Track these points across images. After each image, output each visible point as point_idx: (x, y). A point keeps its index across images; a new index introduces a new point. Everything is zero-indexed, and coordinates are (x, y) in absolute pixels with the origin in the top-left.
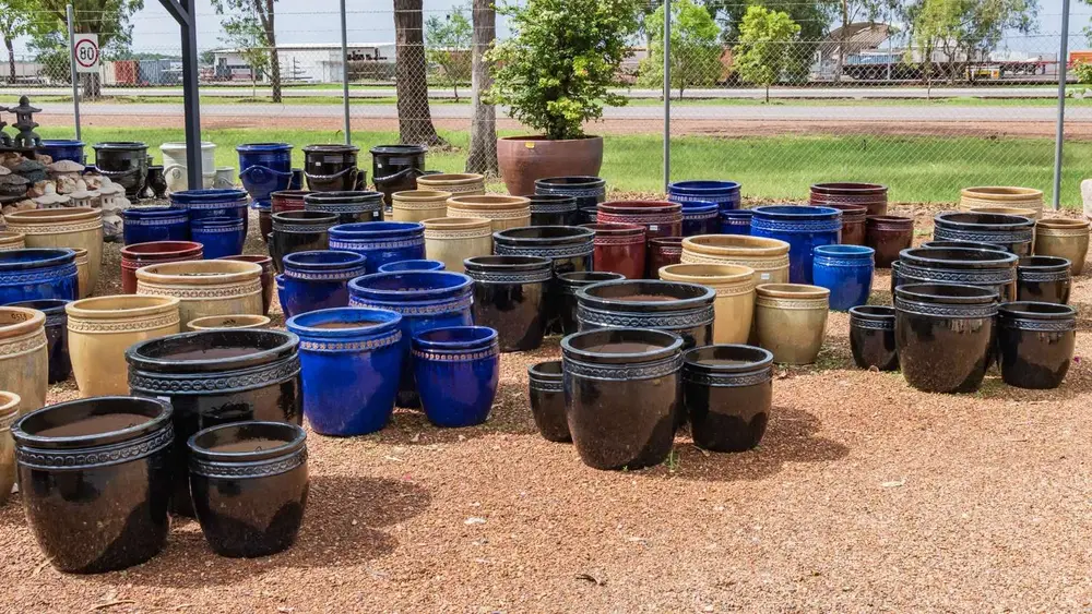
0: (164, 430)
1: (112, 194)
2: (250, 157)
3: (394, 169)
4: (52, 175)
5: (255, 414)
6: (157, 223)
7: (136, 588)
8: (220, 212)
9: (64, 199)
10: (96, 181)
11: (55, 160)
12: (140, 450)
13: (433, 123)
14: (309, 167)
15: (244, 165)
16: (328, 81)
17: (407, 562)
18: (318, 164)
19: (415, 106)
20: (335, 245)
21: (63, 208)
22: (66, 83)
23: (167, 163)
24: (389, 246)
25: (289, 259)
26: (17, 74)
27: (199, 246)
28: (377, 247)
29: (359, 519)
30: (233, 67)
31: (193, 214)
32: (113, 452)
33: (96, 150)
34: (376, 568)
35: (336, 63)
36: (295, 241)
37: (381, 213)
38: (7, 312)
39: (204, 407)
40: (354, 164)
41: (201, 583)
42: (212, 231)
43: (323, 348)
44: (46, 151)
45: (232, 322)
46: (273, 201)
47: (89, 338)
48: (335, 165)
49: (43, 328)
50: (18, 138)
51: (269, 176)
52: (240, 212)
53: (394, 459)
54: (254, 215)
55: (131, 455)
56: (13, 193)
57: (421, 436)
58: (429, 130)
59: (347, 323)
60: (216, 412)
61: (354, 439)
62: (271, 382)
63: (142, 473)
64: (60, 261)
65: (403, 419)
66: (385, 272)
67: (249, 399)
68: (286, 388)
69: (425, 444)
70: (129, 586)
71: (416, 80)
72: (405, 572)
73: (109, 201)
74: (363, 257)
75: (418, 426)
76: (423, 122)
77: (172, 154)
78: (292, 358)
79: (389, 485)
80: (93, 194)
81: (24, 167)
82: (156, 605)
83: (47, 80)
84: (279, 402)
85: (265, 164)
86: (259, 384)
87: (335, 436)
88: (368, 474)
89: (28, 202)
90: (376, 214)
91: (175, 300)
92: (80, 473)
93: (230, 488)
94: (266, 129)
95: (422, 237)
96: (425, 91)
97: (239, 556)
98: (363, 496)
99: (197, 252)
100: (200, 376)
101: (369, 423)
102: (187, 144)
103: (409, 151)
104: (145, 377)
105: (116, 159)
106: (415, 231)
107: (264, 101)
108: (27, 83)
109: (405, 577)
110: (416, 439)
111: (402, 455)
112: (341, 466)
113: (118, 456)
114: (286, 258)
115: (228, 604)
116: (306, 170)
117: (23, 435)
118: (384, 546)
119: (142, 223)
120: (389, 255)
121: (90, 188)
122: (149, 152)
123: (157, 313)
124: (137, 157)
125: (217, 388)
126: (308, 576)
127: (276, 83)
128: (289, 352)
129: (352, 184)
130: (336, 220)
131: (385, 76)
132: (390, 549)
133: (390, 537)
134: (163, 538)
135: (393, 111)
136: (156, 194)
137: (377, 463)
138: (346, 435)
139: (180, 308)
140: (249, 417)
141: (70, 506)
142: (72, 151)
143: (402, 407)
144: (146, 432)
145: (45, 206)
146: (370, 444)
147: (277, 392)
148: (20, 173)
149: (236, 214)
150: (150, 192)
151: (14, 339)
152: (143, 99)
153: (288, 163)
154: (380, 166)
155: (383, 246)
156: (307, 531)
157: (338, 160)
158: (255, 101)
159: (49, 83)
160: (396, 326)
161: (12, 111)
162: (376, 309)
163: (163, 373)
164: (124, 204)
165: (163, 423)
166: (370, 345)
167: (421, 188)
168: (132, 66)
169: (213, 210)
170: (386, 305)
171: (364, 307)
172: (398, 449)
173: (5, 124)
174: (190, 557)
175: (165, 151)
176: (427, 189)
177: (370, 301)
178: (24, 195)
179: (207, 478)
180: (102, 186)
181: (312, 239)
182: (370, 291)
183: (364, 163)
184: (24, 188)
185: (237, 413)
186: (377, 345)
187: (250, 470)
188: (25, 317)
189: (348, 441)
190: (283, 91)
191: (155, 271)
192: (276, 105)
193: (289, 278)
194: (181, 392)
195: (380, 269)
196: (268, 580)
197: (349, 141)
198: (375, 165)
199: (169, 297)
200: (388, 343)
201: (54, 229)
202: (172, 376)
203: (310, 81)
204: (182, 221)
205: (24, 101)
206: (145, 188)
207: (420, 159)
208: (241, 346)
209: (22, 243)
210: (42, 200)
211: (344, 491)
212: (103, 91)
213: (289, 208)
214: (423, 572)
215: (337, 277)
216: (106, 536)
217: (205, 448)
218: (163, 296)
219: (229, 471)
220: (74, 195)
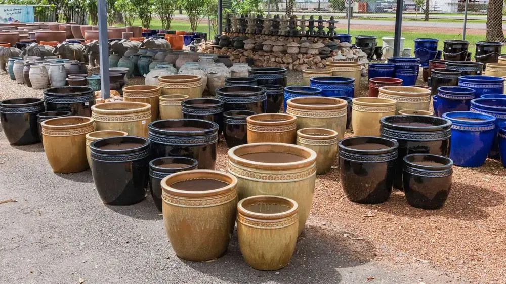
0: (394, 152)
1: (362, 57)
2: (420, 44)
3: (486, 52)
4: (340, 48)
5: (430, 151)
6: (382, 70)
7: (379, 212)
8: (408, 67)
9: (344, 58)
10: (356, 51)
11: (341, 42)
12: (385, 159)
13: (504, 32)
14: (446, 50)
15: (416, 47)
16: (450, 11)
17: (494, 224)
18: (450, 48)
19: (495, 24)
20: (462, 84)
21: (342, 61)
22: (339, 11)
23: (384, 45)
24: (487, 87)
25: (440, 88)
26: (321, 7)
27: (401, 80)
28: (481, 86)
29: (471, 202)
30: (407, 5)
31: (396, 67)
32: (375, 158)
33: (356, 38)
34: (479, 223)
35: (455, 3)
36: (441, 82)
37: (481, 72)
38: (332, 100)
39: (409, 145)
40: (466, 49)
41: (404, 215)
42: (404, 75)
43: (458, 128)
44: (339, 38)
45: (417, 113)
46: (430, 64)
47: (360, 113)
48: (458, 49)
49: (346, 108)
50: (328, 33)
51: (427, 53)
52: (416, 68)
53: (487, 180)
54: (421, 69)
55: (382, 160)
56: (324, 54)
57: (499, 172)
58: (501, 35)
59: (469, 118)
60: (414, 148)
61: (468, 168)
62: (439, 139)
63: (385, 168)
64: (348, 82)
65: (490, 164)
66: (483, 98)
67: (428, 145)
68: (444, 142)
69: (501, 176)
70: (376, 211)
71: (498, 12)
72: (494, 228)
73: (361, 59)
74: (474, 91)
75: (497, 167)
76: (499, 31)
77: (386, 41)
78: (448, 130)
79: (484, 190)
80: (355, 56)
81: (330, 44)
82: (387, 220)
83: (332, 9)
84: (441, 148)
85: (426, 48)
86: (433, 139)
87: (459, 166)
88: (474, 184)
89: (330, 58)
90: (478, 72)
91: (395, 102)
92: (361, 164)
93: (419, 179)
94: (422, 32)
95: (503, 84)
96: (502, 17)
97: (420, 208)
98: (473, 193)
99: (400, 83)
100: (410, 133)
101: (475, 163)
102: (395, 38)
103: (494, 45)
104: (388, 131)
105: (364, 43)
106: (500, 81)
107: (420, 20)
108: (324, 11)
109: (494, 230)
110: (497, 173)
111: (490, 179)
112: (462, 179)
113: (376, 160)
114: (439, 88)
115: (416, 226)
116: (444, 51)
117: (342, 147)
118: (483, 216)
119: (376, 70)
120: (486, 91)
121: (354, 54)
122: (377, 41)
123: (388, 106)
124: (372, 42)
125: (416, 138)
126: (449, 221)
127: (427, 12)
128: (447, 127)
129: (465, 58)
130: (460, 74)
131: (477, 9)
132: (486, 217)
133: (486, 212)
134: (389, 195)
135: (484, 26)
136: (377, 58)
137: (479, 180)
138: (464, 167)
139: (396, 105)
140: (427, 152)
141: (357, 176)
142: (346, 38)
143: (490, 158)
144: (388, 152)
145: (337, 60)
146: (475, 172)
147: (440, 144)
148: (328, 46)
149: (414, 68)
150: (375, 57)
151: (336, 110)
152: (369, 18)
153: (436, 47)
154: (479, 51)
155: (484, 86)
156: (448, 203)
157: (459, 47)
158: (416, 20)
159: (332, 11)
160: (493, 122)
161: (327, 22)
162: (483, 114)
163: (395, 130)
164: (366, 61)
165: (394, 150)
166: (480, 129)
167: (500, 62)
168: (365, 4)
169: (405, 66)
170: (488, 112)
171: (478, 112)
172: (489, 176)
173: (324, 27)
174: (399, 204)
175: (383, 40)
176: (503, 62)
177: (481, 110)
178: (329, 55)
179: (410, 174)
180: (359, 53)
181: (448, 81)
182: (481, 105)
183: (472, 50)
184: (329, 52)
185: (424, 150)
186: (483, 129)
187: (429, 174)
188: (340, 102)
189: (465, 169)
190: (430, 16)
191: (386, 89)
192: (426, 22)
193: (439, 97)
194: (401, 138)
195: (481, 96)
196: (432, 219)
197: (464, 39)
198: (477, 50)
199: (392, 100)
200: (489, 129)
201: (344, 69)
202: (398, 131)
203: (441, 11)
204: (392, 69)
205: (332, 18)
206: (373, 55)
207: (499, 48)
208: (425, 123)
209: (331, 74)
210: (336, 58)
211: (464, 190)
212: (354, 15)
213: (437, 67)
214: (502, 230)
215: (461, 98)
216: (368, 190)
217: (411, 162)
218: (389, 99)
219: (420, 172)
220: (348, 56)
